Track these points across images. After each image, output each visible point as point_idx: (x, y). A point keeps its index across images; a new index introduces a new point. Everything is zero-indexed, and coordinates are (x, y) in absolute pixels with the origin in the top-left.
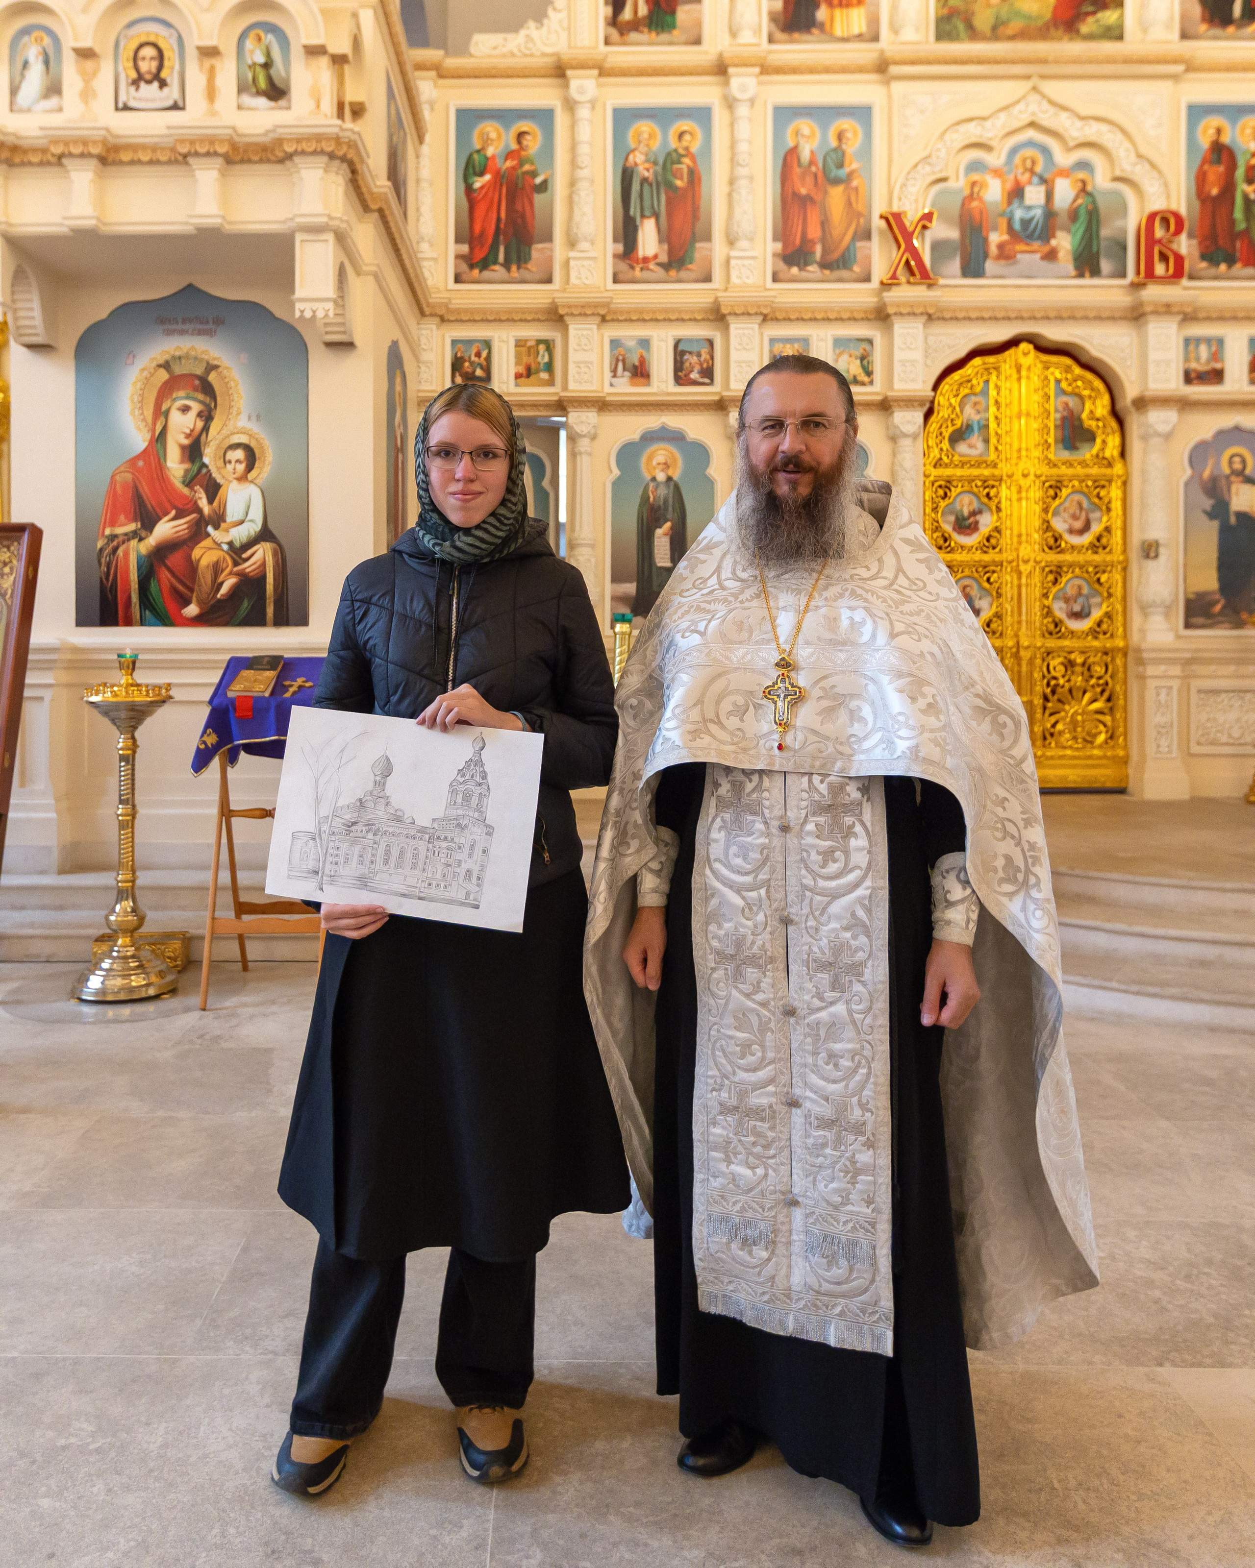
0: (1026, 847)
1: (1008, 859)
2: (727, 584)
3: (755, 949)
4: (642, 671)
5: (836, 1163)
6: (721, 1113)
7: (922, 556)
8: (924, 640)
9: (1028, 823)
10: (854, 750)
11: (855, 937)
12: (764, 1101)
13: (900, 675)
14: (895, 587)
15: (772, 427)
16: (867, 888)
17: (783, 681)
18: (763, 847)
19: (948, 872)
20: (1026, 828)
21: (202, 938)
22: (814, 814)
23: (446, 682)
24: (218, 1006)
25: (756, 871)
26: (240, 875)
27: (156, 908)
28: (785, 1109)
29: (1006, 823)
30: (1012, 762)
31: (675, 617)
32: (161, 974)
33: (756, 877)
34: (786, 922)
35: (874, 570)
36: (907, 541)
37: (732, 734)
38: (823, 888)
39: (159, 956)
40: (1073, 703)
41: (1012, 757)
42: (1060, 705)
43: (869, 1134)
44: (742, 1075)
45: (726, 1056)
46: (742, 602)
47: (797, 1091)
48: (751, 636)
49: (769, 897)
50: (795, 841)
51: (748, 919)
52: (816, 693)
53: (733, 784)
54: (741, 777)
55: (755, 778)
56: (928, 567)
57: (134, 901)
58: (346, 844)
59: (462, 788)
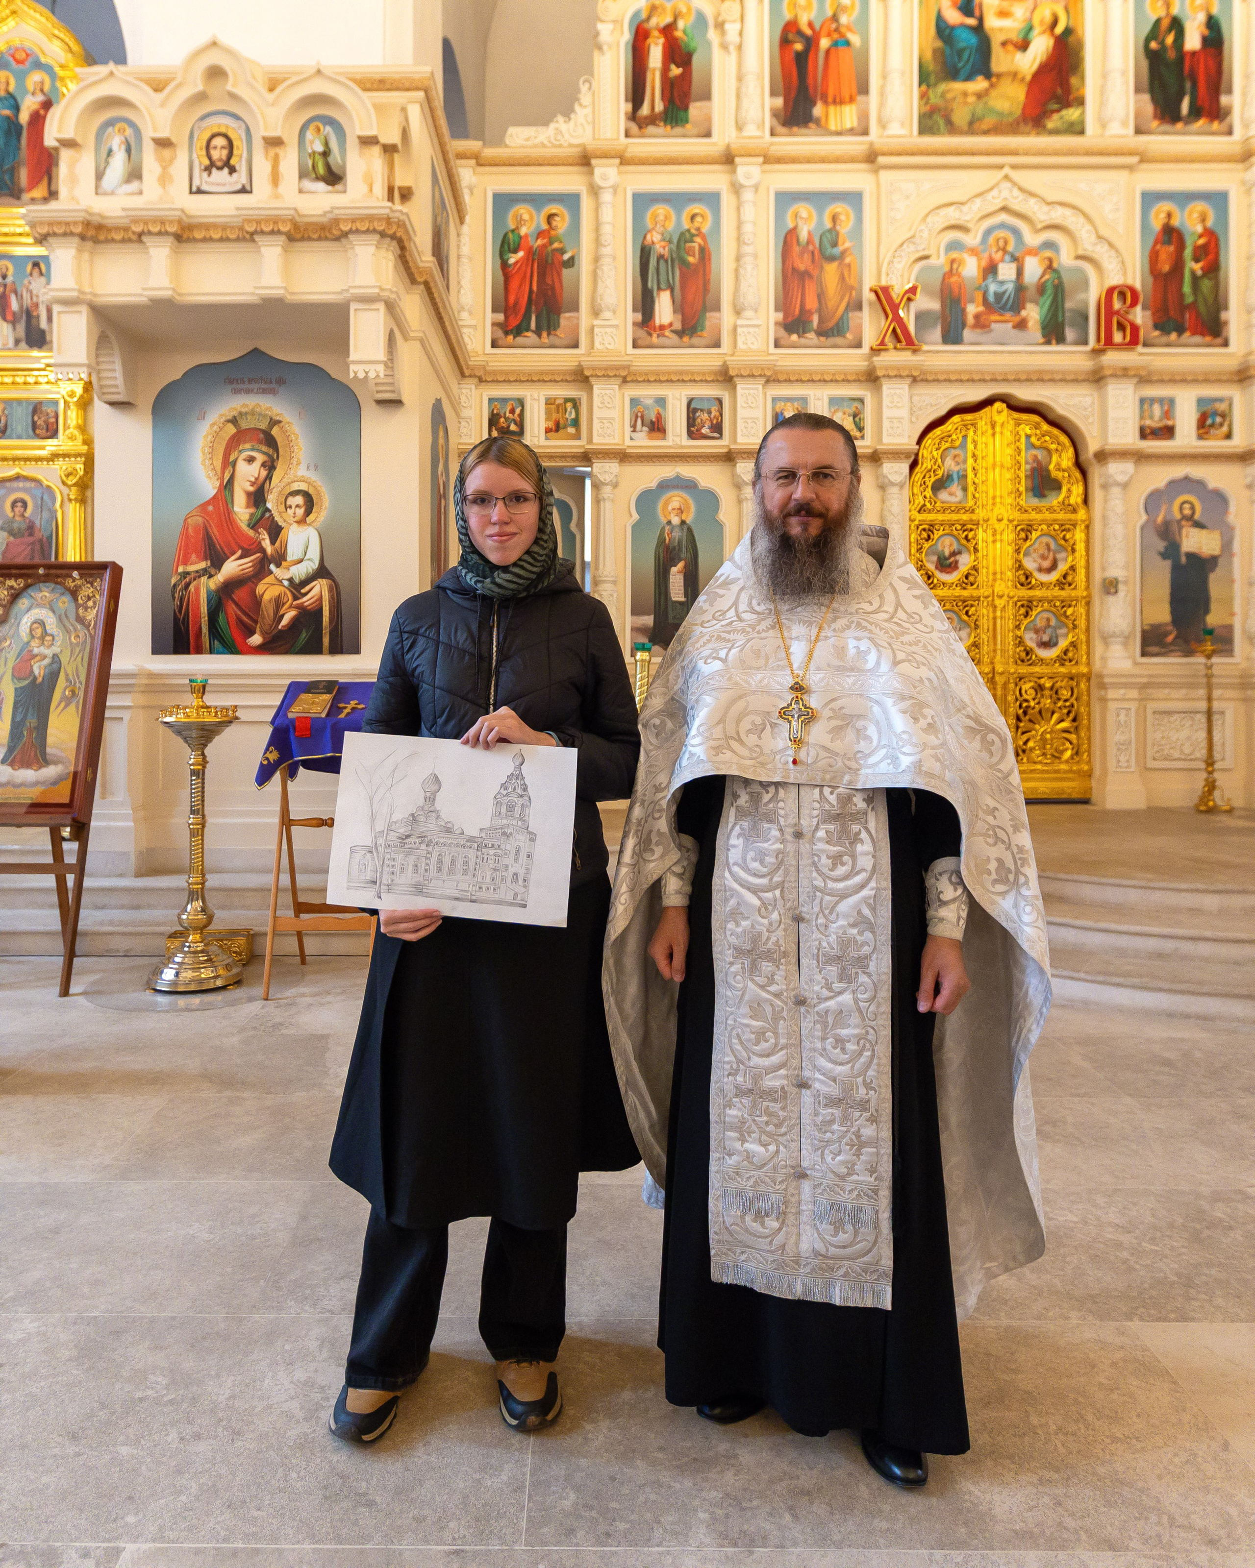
0: (1015, 850)
1: (1000, 861)
2: (744, 616)
3: (770, 945)
4: (665, 694)
5: (843, 1137)
6: (737, 1096)
7: (917, 592)
8: (922, 667)
9: (1016, 829)
10: (860, 764)
11: (861, 933)
12: (777, 1083)
13: (903, 698)
14: (895, 620)
15: (786, 477)
16: (872, 889)
17: (797, 702)
18: (778, 853)
19: (941, 874)
20: (1014, 832)
21: (265, 934)
22: (824, 822)
23: (488, 705)
24: (279, 996)
25: (771, 874)
26: (299, 877)
27: (223, 907)
28: (794, 1090)
29: (997, 830)
30: (1000, 775)
31: (698, 645)
32: (228, 967)
33: (771, 879)
34: (798, 919)
35: (876, 604)
36: (903, 579)
37: (751, 750)
38: (831, 889)
39: (227, 950)
40: (1043, 722)
41: (1000, 771)
42: (1031, 725)
43: (872, 1110)
44: (756, 1061)
45: (742, 1043)
46: (758, 632)
47: (807, 1073)
48: (767, 662)
49: (783, 897)
50: (807, 845)
51: (763, 917)
52: (827, 713)
53: (751, 794)
54: (759, 789)
55: (772, 790)
56: (923, 603)
57: (204, 901)
58: (401, 856)
59: (506, 800)
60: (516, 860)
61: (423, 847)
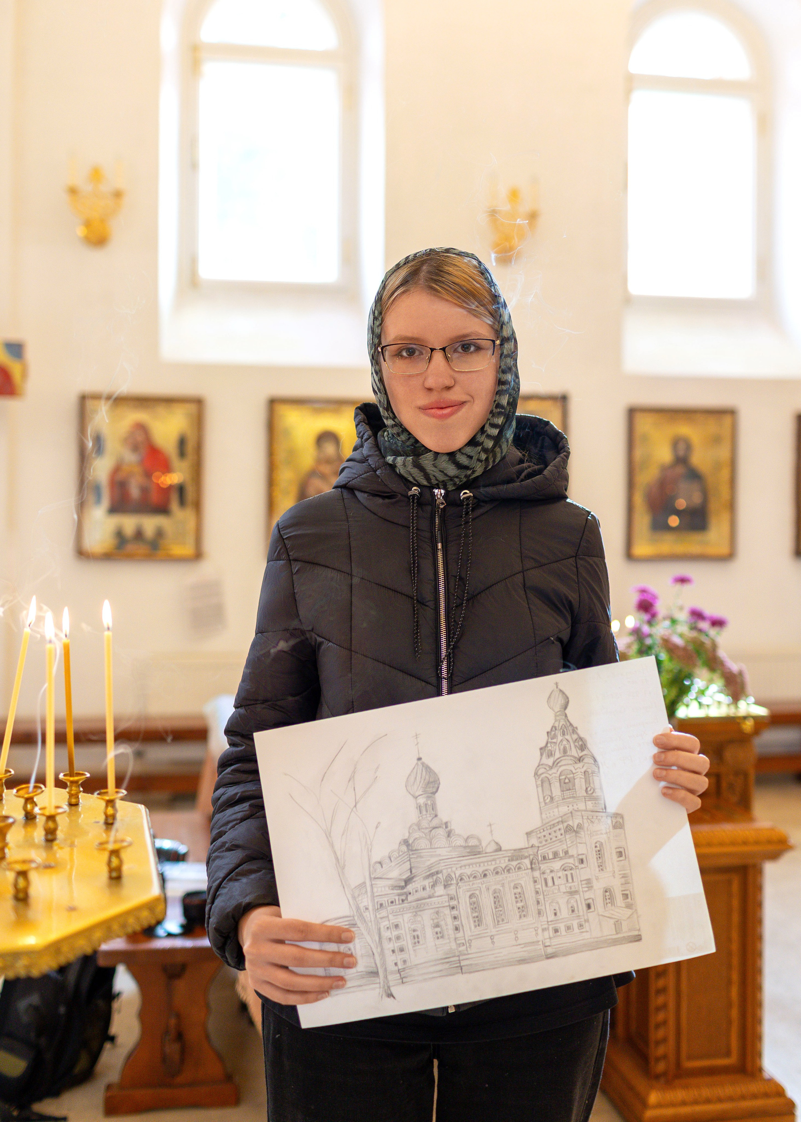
58: (407, 916)
59: (554, 774)
60: (601, 867)
61: (440, 890)
